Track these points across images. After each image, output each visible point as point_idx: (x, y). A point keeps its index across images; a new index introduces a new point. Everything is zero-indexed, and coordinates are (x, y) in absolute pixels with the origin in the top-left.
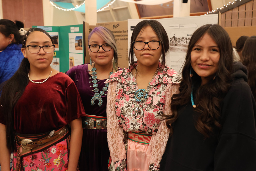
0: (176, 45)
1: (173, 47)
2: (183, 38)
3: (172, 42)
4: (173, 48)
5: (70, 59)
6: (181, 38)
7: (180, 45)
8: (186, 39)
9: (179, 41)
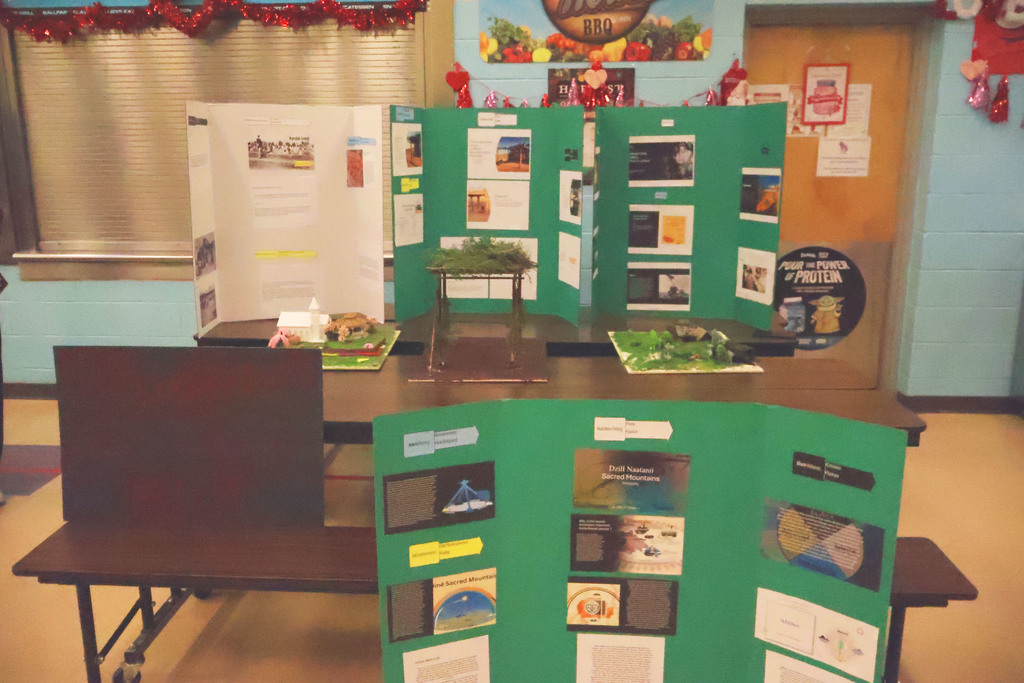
0: (263, 156)
1: (257, 159)
2: (281, 144)
3: (255, 150)
4: (256, 162)
5: (471, 196)
6: (276, 142)
7: (274, 156)
8: (288, 144)
9: (271, 149)
